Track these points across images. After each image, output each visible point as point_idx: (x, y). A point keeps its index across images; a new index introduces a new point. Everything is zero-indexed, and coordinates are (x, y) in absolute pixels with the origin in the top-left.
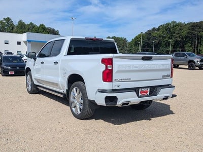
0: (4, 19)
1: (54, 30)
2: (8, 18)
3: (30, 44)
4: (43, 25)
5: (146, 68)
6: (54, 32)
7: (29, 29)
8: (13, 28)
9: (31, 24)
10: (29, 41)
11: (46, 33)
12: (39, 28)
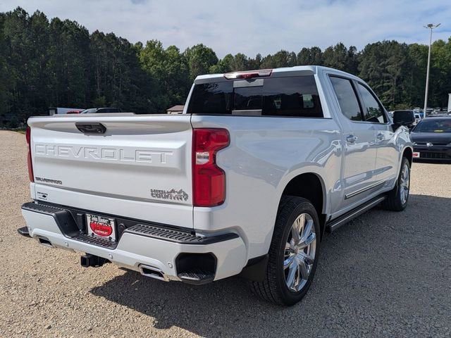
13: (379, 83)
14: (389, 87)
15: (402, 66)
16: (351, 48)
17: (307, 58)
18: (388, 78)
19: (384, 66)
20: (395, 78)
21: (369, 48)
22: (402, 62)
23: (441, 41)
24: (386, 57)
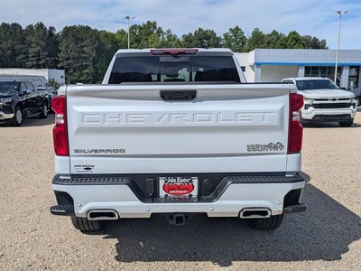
0: (231, 29)
1: (316, 39)
2: (237, 28)
3: (260, 70)
4: (294, 33)
5: (172, 124)
6: (316, 45)
7: (269, 43)
8: (243, 44)
9: (275, 33)
10: (258, 65)
11: (300, 48)
12: (287, 39)
13: (78, 62)
14: (87, 66)
15: (96, 48)
16: (51, 28)
17: (8, 33)
18: (85, 58)
19: (82, 47)
20: (91, 59)
21: (67, 30)
22: (96, 45)
23: (123, 31)
24: (82, 40)
